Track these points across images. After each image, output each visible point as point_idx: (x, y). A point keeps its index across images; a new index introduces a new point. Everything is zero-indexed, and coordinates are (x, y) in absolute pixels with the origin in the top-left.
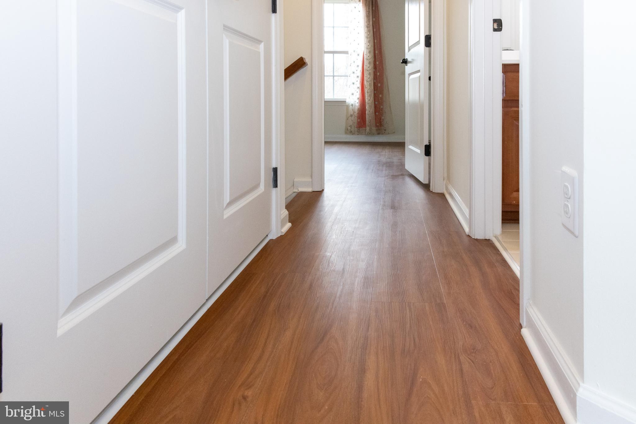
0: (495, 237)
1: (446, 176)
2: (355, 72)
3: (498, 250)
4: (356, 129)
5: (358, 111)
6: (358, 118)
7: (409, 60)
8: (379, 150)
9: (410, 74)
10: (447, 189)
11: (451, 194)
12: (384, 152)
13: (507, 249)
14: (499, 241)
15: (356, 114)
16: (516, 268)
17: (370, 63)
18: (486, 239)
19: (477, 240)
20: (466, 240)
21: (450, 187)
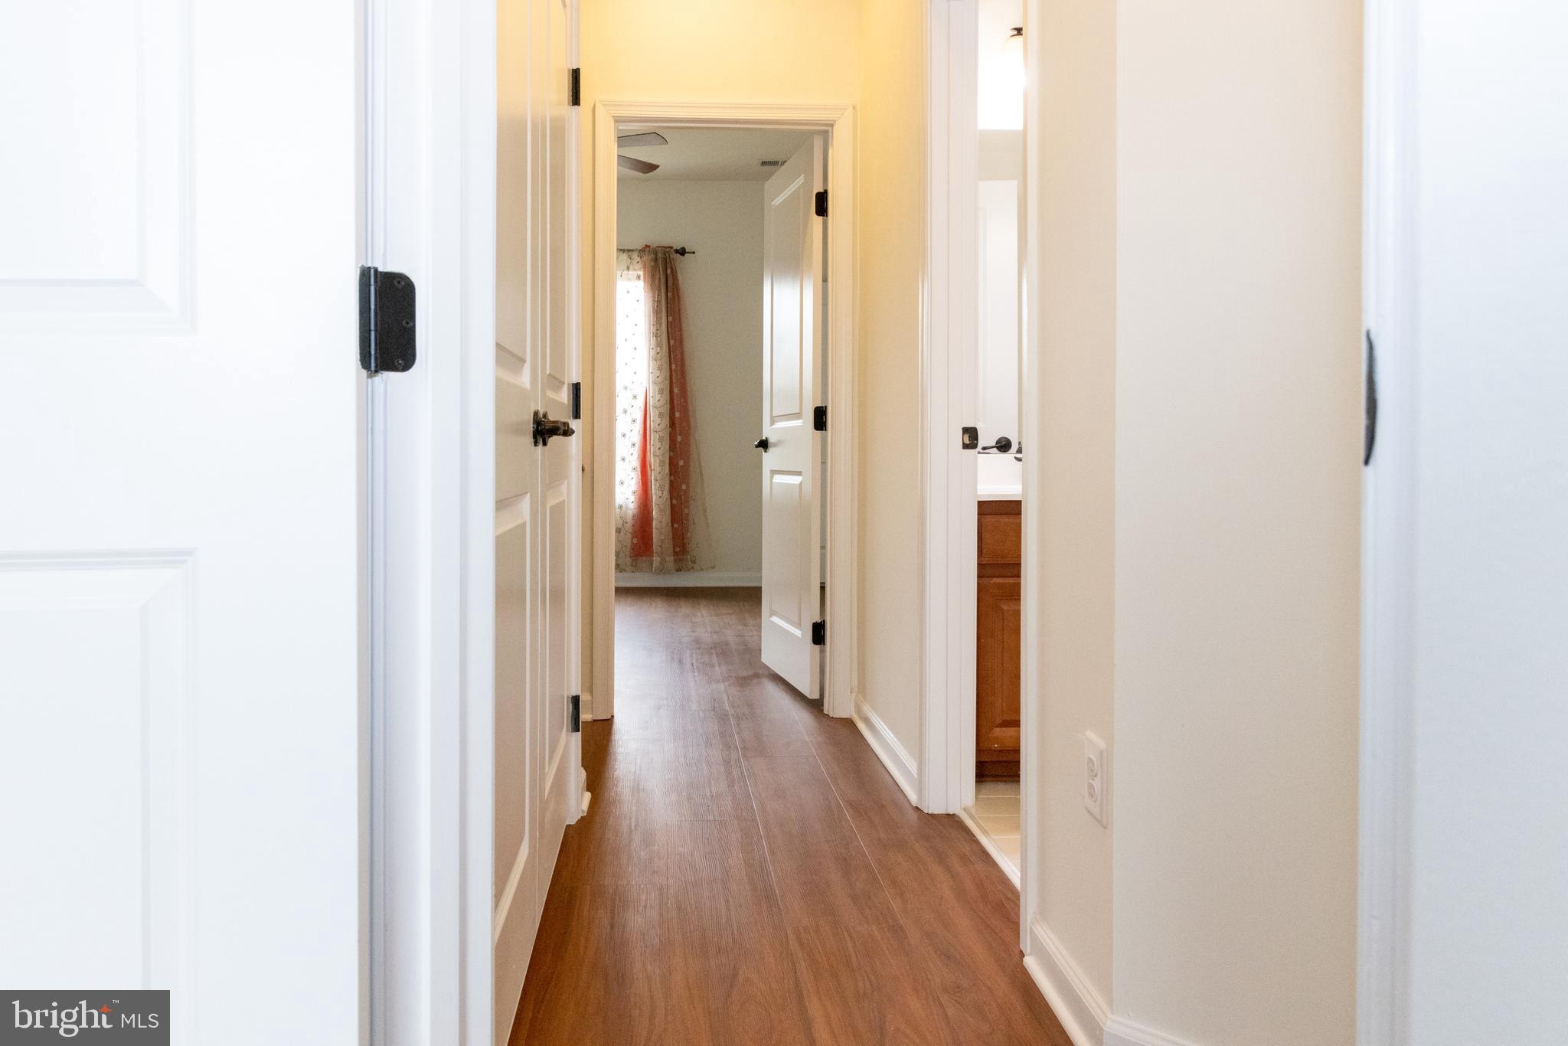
0: (965, 810)
1: (856, 685)
2: (628, 434)
3: (972, 834)
4: (628, 560)
5: (633, 519)
6: (634, 535)
7: (771, 440)
8: (685, 609)
9: (773, 472)
10: (859, 710)
11: (867, 721)
12: (699, 614)
13: (987, 833)
14: (972, 817)
15: (629, 526)
16: (1011, 869)
17: (661, 415)
18: (949, 815)
19: (933, 816)
20: (913, 816)
21: (867, 709)
